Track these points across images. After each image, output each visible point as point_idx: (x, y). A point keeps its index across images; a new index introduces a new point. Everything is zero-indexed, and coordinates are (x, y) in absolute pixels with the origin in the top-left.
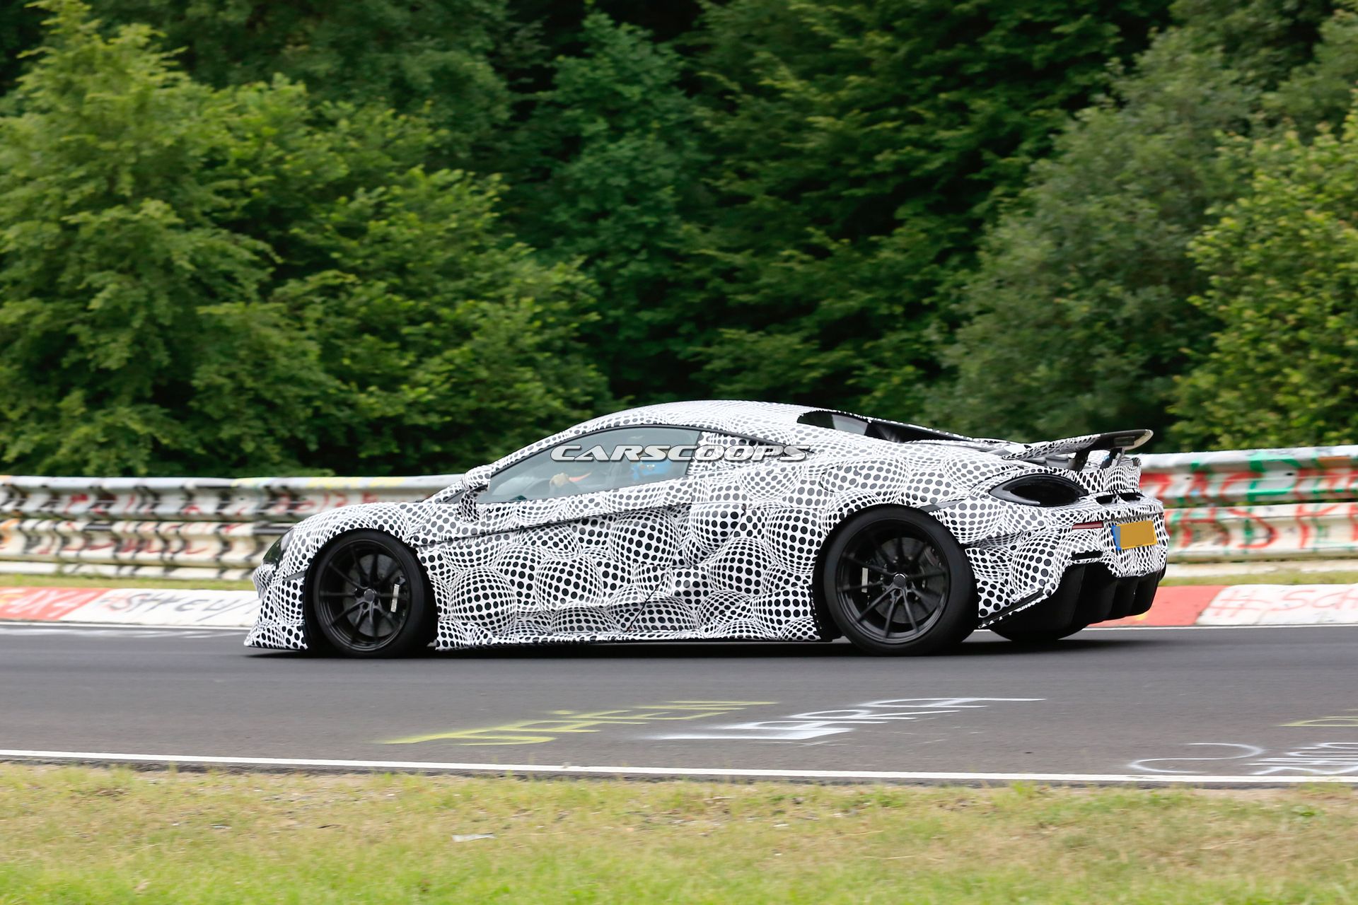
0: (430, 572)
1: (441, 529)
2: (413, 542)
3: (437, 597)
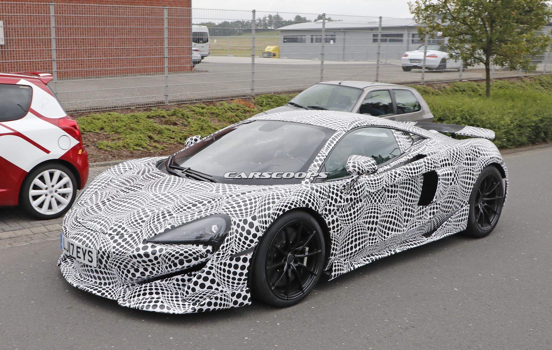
0: (331, 232)
1: (336, 201)
2: (324, 212)
3: (332, 246)
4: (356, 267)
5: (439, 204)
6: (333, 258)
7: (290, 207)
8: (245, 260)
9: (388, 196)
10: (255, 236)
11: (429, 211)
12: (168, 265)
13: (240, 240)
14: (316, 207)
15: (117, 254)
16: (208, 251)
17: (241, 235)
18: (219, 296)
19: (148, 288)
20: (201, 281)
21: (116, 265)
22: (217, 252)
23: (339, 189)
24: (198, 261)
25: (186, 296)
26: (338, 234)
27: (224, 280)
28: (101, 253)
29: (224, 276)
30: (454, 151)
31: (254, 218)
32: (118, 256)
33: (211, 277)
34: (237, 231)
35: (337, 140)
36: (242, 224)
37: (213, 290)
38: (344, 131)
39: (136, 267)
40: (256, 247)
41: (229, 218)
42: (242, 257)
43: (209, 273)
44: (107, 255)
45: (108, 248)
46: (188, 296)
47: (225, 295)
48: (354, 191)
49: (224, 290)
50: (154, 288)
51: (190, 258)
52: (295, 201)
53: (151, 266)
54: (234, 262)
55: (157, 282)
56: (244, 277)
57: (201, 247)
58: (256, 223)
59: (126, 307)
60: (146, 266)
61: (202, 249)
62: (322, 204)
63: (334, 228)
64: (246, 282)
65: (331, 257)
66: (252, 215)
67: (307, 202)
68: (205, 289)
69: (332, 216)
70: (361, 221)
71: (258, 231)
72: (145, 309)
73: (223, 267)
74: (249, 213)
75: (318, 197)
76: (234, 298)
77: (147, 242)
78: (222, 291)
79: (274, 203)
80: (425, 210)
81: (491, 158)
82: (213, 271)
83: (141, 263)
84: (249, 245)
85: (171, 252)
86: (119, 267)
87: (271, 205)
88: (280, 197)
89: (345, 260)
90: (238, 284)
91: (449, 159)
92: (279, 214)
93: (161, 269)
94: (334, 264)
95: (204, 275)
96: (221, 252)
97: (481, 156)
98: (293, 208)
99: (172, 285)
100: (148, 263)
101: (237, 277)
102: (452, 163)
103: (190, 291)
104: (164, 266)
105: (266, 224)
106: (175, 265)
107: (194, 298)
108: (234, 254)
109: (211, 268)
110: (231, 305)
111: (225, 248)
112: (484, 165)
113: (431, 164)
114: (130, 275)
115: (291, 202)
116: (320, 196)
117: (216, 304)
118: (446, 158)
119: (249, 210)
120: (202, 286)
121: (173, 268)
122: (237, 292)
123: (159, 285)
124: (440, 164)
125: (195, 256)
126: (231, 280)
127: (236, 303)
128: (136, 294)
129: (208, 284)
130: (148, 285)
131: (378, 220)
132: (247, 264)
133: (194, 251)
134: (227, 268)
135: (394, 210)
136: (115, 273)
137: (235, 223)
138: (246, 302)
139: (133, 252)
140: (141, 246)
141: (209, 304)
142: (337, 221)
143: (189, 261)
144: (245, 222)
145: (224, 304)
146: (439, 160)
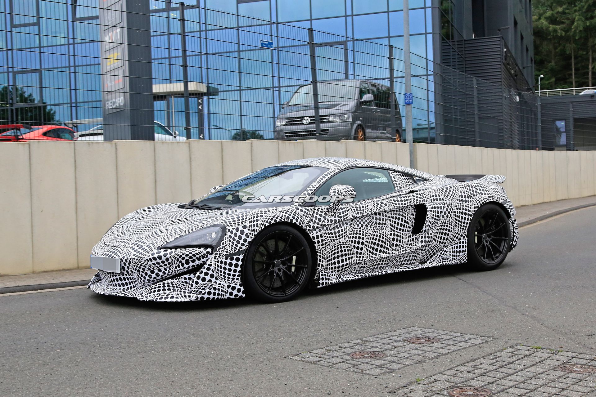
4: (345, 279)
5: (431, 234)
6: (320, 268)
7: (275, 221)
8: (238, 259)
9: (376, 223)
10: (245, 241)
11: (420, 240)
12: (177, 265)
13: (233, 243)
14: (300, 223)
15: (137, 259)
16: (208, 253)
17: (234, 239)
18: (217, 287)
19: (162, 285)
20: (202, 276)
21: (136, 270)
22: (215, 253)
23: (323, 211)
24: (201, 261)
25: (191, 288)
26: (323, 248)
27: (221, 275)
28: (124, 261)
29: (221, 271)
30: (447, 188)
31: (245, 227)
32: (137, 261)
33: (210, 272)
34: (231, 237)
35: (329, 176)
36: (234, 231)
37: (213, 283)
38: (338, 169)
39: (152, 269)
40: (247, 249)
41: (225, 227)
42: (235, 257)
43: (208, 269)
44: (128, 262)
45: (129, 256)
46: (192, 288)
47: (222, 287)
48: (338, 214)
49: (222, 283)
50: (166, 285)
51: (194, 258)
52: (280, 216)
53: (164, 267)
54: (228, 261)
55: (169, 280)
56: (237, 274)
57: (202, 249)
58: (246, 231)
59: (144, 300)
60: (160, 268)
61: (203, 251)
62: (306, 222)
63: (318, 242)
64: (240, 278)
65: (318, 267)
66: (243, 225)
67: (291, 217)
68: (206, 282)
69: (317, 233)
70: (346, 240)
71: (248, 237)
72: (158, 300)
73: (219, 264)
74: (241, 223)
75: (302, 216)
76: (230, 290)
77: (161, 249)
78: (220, 284)
79: (262, 216)
80: (416, 238)
81: (489, 197)
82: (212, 268)
83: (155, 265)
84: (241, 248)
85: (179, 253)
86: (139, 271)
87: (259, 218)
88: (267, 212)
89: (332, 272)
90: (233, 279)
91: (441, 195)
92: (265, 225)
93: (171, 269)
94: (321, 273)
95: (205, 271)
96: (218, 253)
97: (478, 195)
98: (279, 222)
99: (181, 282)
100: (162, 264)
101: (232, 273)
102: (444, 198)
103: (194, 284)
104: (174, 266)
105: (255, 232)
106: (183, 265)
107: (197, 289)
108: (229, 254)
109: (210, 265)
110: (228, 295)
111: (221, 250)
112: (481, 202)
113: (420, 198)
114: (147, 277)
115: (276, 216)
116: (304, 215)
117: (214, 294)
118: (437, 194)
119: (241, 221)
120: (204, 279)
121: (181, 267)
122: (232, 285)
123: (170, 283)
124: (430, 198)
125: (197, 256)
126: (227, 276)
127: (231, 294)
128: (152, 291)
129: (208, 278)
130: (162, 283)
131: (364, 241)
132: (240, 263)
133: (197, 252)
134: (223, 265)
135: (381, 234)
136: (135, 277)
137: (229, 230)
138: (240, 294)
139: (149, 256)
140: (155, 251)
141: (209, 293)
142: (321, 236)
143: (193, 261)
144: (237, 229)
145: (222, 294)
146: (430, 195)
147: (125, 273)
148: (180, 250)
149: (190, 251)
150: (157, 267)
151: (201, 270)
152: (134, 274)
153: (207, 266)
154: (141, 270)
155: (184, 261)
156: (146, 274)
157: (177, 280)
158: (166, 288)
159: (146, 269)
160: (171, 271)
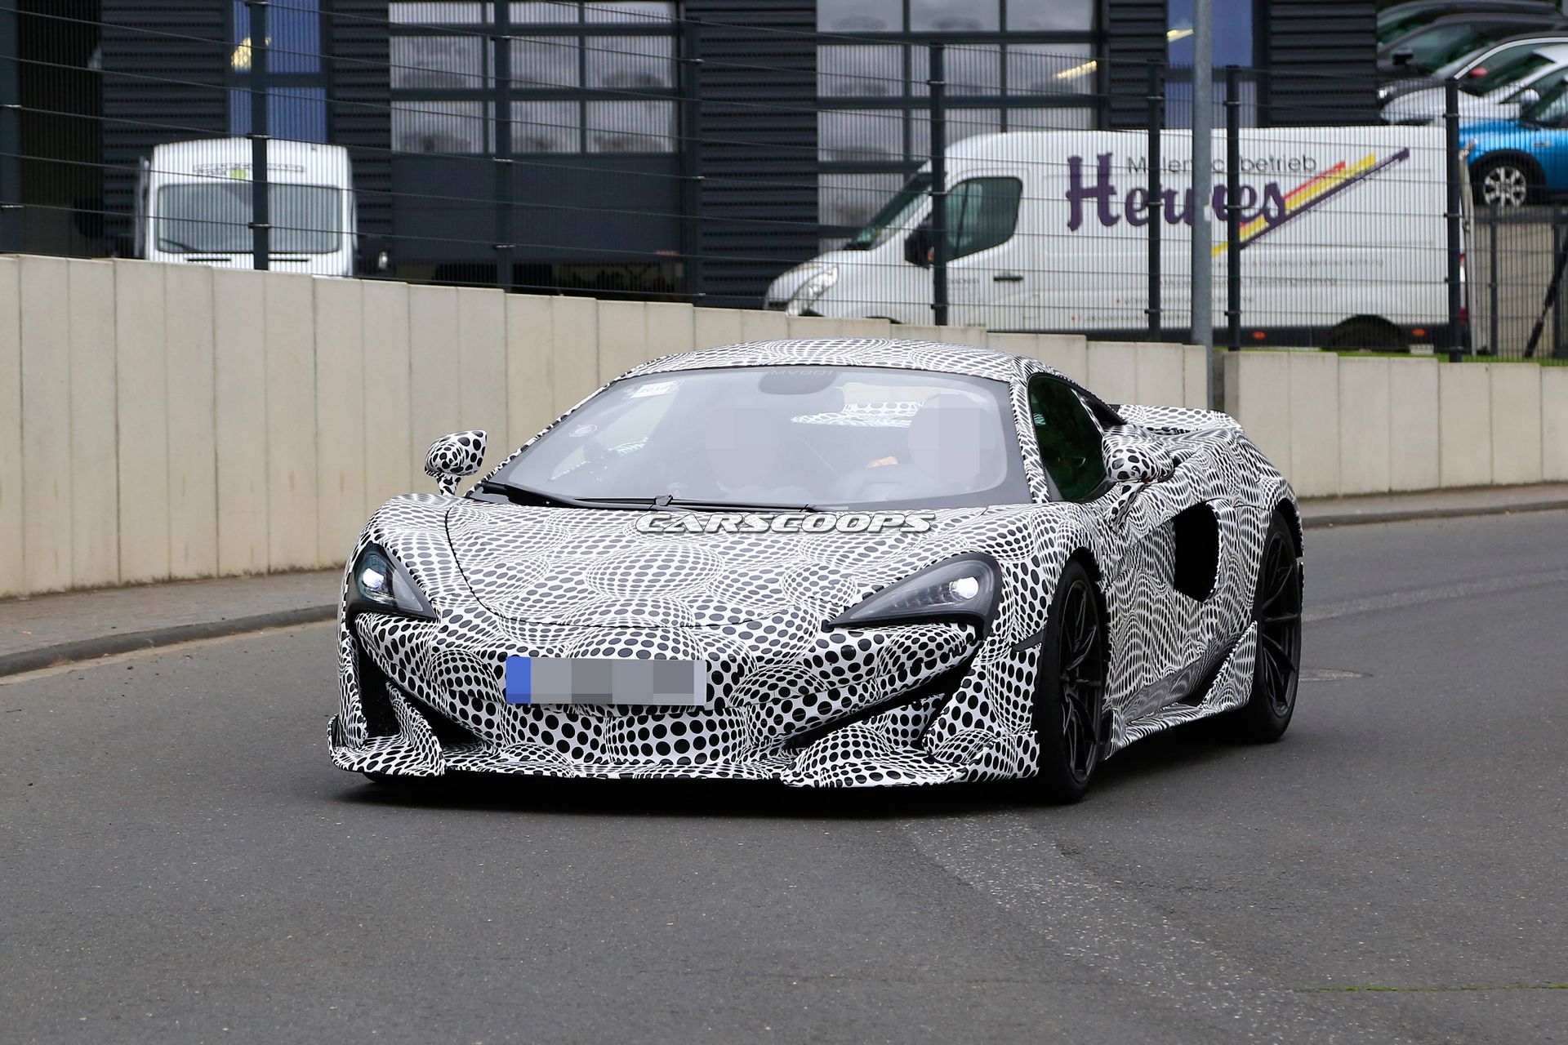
147: (711, 706)
148: (906, 630)
149: (929, 634)
150: (832, 684)
151: (961, 689)
152: (742, 709)
153: (974, 679)
154: (775, 694)
155: (909, 665)
156: (787, 707)
157: (875, 726)
158: (851, 749)
159: (794, 691)
160: (867, 696)
